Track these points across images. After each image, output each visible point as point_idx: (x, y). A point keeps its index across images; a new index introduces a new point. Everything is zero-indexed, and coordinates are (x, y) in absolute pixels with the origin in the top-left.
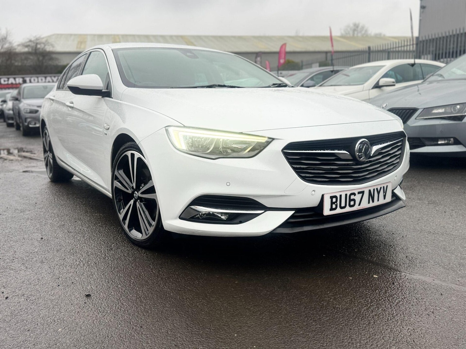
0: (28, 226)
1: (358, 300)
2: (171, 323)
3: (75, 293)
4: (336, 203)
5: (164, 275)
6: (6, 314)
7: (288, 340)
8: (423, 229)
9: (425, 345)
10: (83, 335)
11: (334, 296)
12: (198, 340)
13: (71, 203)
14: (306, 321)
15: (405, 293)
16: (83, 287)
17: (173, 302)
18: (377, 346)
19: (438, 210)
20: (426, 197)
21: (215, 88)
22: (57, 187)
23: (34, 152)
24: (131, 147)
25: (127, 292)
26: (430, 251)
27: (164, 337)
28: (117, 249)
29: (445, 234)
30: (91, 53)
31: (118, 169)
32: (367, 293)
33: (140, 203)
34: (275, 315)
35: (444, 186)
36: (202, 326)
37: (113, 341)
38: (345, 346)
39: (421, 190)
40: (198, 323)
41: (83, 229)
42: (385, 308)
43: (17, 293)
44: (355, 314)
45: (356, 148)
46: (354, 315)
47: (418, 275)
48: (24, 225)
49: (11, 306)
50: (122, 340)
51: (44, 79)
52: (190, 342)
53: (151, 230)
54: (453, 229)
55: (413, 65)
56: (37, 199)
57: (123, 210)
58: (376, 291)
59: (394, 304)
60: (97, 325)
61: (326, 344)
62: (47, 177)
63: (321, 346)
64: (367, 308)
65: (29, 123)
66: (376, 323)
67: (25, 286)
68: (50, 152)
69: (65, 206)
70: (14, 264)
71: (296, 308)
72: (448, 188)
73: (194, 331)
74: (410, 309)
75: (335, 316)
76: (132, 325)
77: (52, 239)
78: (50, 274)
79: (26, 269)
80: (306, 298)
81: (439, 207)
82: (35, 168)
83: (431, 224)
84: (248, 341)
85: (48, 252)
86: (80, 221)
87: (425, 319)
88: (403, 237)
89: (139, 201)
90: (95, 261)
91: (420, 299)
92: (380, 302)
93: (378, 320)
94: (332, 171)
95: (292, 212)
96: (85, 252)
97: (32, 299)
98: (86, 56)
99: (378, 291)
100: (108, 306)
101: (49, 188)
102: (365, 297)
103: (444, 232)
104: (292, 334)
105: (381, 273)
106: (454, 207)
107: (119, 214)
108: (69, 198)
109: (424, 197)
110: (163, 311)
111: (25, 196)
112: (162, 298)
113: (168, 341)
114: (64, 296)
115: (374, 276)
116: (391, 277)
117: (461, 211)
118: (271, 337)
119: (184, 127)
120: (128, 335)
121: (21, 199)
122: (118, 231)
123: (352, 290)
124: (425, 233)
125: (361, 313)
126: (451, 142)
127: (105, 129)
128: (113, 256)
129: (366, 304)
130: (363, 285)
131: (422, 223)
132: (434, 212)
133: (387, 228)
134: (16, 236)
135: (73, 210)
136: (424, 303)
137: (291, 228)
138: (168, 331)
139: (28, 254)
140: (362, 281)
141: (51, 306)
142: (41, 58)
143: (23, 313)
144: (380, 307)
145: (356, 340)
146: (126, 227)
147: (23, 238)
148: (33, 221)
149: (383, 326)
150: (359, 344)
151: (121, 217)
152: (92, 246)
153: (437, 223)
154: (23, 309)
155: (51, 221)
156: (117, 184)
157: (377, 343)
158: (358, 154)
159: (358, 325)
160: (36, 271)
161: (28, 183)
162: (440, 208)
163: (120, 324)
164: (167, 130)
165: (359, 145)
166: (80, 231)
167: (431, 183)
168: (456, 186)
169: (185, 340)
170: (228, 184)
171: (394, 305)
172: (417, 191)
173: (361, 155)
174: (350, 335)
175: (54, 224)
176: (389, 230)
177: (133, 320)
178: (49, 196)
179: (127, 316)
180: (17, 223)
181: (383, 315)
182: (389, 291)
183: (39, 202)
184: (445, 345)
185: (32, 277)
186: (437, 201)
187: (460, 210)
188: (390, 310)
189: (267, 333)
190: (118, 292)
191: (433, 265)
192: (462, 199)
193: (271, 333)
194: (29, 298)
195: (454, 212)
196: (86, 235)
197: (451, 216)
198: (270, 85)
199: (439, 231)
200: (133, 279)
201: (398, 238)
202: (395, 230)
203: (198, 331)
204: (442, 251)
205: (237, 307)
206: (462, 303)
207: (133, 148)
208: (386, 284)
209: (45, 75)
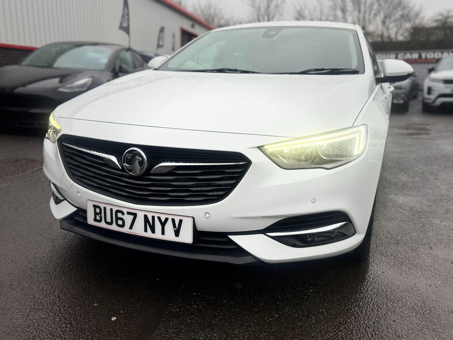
4: (100, 215)
51: (440, 54)
142: (448, 33)
158: (125, 164)
165: (127, 154)
173: (130, 167)
209: (442, 50)
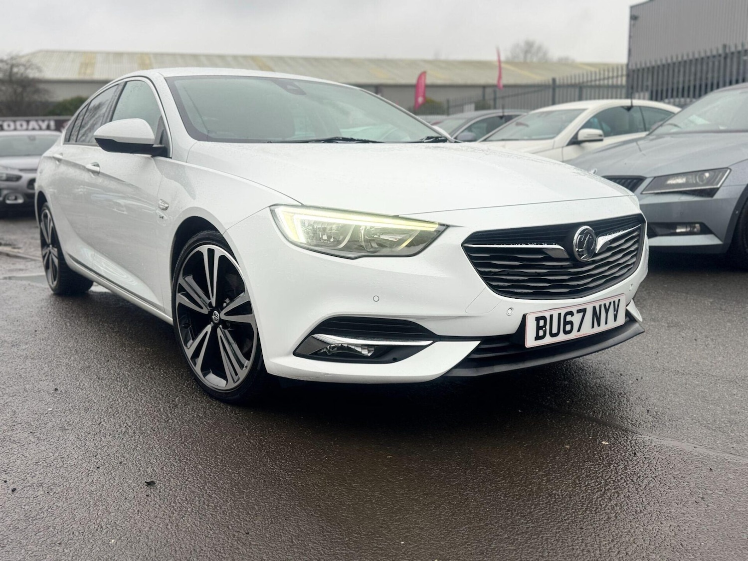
0: (30, 369)
1: (585, 482)
2: (295, 526)
3: (127, 480)
4: (544, 329)
5: (270, 447)
6: (16, 517)
7: (487, 549)
8: (666, 368)
9: (700, 551)
10: (153, 549)
11: (546, 475)
12: (344, 552)
13: (95, 331)
14: (509, 517)
15: (655, 469)
16: (139, 469)
17: (292, 491)
18: (627, 554)
19: (686, 337)
20: (663, 317)
21: (337, 143)
22: (67, 304)
23: (16, 246)
24: (208, 239)
25: (214, 476)
26: (683, 401)
27: (287, 548)
28: (185, 406)
29: (701, 375)
30: (126, 83)
31: (185, 275)
32: (597, 469)
33: (222, 329)
34: (459, 508)
35: (688, 298)
36: (345, 529)
37: (205, 557)
38: (578, 556)
39: (654, 305)
40: (339, 524)
41: (123, 374)
42: (630, 494)
43: (31, 482)
44: (584, 504)
45: (575, 241)
46: (582, 506)
47: (671, 439)
48: (21, 367)
49: (24, 504)
50: (218, 555)
51: (25, 124)
52: (331, 556)
53: (243, 374)
54: (712, 366)
55: (629, 108)
56: (36, 324)
57: (191, 341)
58: (609, 466)
59: (641, 486)
60: (173, 531)
61: (547, 554)
62: (48, 287)
63: (540, 556)
64: (601, 494)
65: (6, 197)
66: (619, 518)
67: (42, 470)
68: (53, 246)
69: (86, 336)
70: (15, 432)
71: (491, 496)
72: (695, 301)
73: (334, 537)
74: (667, 495)
75: (553, 508)
76: (233, 531)
77: (73, 390)
78: (79, 448)
79: (38, 442)
80: (503, 479)
81: (685, 332)
82: (24, 271)
83: (677, 358)
84: (424, 552)
85: (71, 412)
86: (115, 359)
87: (693, 509)
88: (637, 380)
89: (221, 326)
90: (151, 426)
91: (680, 477)
92: (619, 484)
93: (621, 512)
94: (537, 278)
95: (476, 344)
96: (132, 411)
97: (57, 492)
98: (118, 87)
99: (614, 466)
100: (187, 499)
101: (53, 305)
102: (595, 476)
103: (699, 371)
104: (491, 539)
105: (613, 437)
106: (708, 331)
107: (185, 347)
108: (91, 322)
109: (660, 316)
110: (279, 506)
111: (15, 318)
112: (273, 485)
113: (296, 555)
114: (111, 485)
115: (604, 443)
116: (629, 443)
117: (720, 338)
118: (459, 545)
119: (303, 206)
120: (227, 547)
121: (9, 323)
122: (182, 376)
123: (572, 465)
124: (671, 374)
125: (594, 502)
126: (695, 230)
127: (160, 208)
128: (180, 417)
129: (598, 488)
130: (589, 457)
131: (664, 358)
132: (680, 341)
133: (610, 366)
134: (11, 386)
135: (100, 342)
136: (687, 483)
137: (475, 369)
138: (292, 539)
139: (37, 416)
140: (587, 451)
141: (91, 503)
142: (19, 90)
143: (46, 514)
144: (620, 492)
145: (592, 546)
146: (198, 369)
147: (25, 390)
148: (36, 361)
149: (631, 522)
150: (598, 552)
151: (189, 352)
152: (143, 402)
153: (685, 358)
154: (46, 509)
155: (67, 360)
156: (182, 299)
157: (626, 549)
158: (577, 249)
159: (592, 521)
160: (55, 444)
161: (16, 298)
162: (687, 334)
163: (211, 530)
164: (272, 212)
165: (580, 236)
166: (118, 376)
167: (668, 294)
168: (707, 298)
169: (322, 553)
170: (376, 298)
171: (642, 488)
172: (648, 307)
173: (582, 251)
174: (582, 538)
175: (72, 365)
176: (614, 369)
177: (232, 523)
178: (55, 319)
179: (220, 517)
180: (9, 365)
181: (628, 504)
182: (631, 466)
183: (40, 329)
184: (731, 549)
185: (52, 454)
186: (682, 323)
187: (718, 337)
188: (637, 497)
189: (452, 538)
190: (198, 477)
191: (691, 424)
192: (719, 319)
193: (458, 538)
194: (52, 489)
195: (709, 339)
196: (130, 384)
197: (706, 346)
198: (422, 140)
199: (691, 370)
200: (220, 455)
201: (630, 382)
202: (623, 369)
203: (341, 537)
204: (700, 402)
205: (397, 497)
206: (745, 483)
207: (212, 240)
208: (623, 455)
209: (27, 118)
